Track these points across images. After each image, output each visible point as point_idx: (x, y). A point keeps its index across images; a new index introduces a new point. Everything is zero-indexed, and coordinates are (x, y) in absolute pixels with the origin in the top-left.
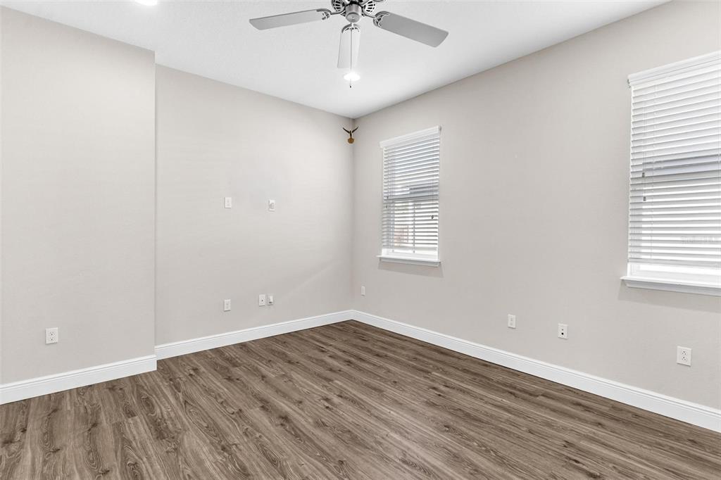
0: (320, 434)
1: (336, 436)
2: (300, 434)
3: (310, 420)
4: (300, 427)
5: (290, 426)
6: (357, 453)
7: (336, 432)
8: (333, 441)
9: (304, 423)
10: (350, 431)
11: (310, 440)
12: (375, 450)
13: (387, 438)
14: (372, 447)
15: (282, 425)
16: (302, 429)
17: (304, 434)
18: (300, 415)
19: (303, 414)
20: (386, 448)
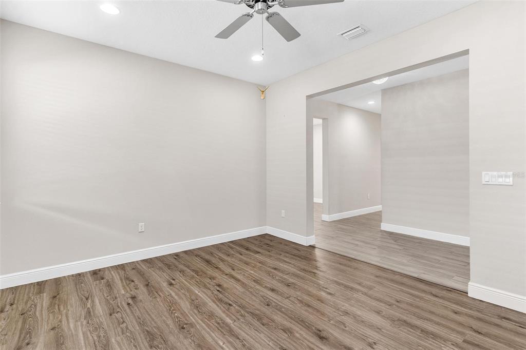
0: (286, 322)
1: (273, 321)
2: (300, 323)
3: (298, 335)
4: (304, 329)
5: (312, 329)
6: (258, 310)
7: (273, 324)
8: (275, 317)
9: (301, 332)
10: (263, 325)
11: (291, 318)
12: (246, 311)
13: (236, 319)
14: (248, 313)
15: (320, 331)
16: (301, 327)
17: (297, 322)
18: (309, 341)
19: (308, 343)
20: (238, 313)
